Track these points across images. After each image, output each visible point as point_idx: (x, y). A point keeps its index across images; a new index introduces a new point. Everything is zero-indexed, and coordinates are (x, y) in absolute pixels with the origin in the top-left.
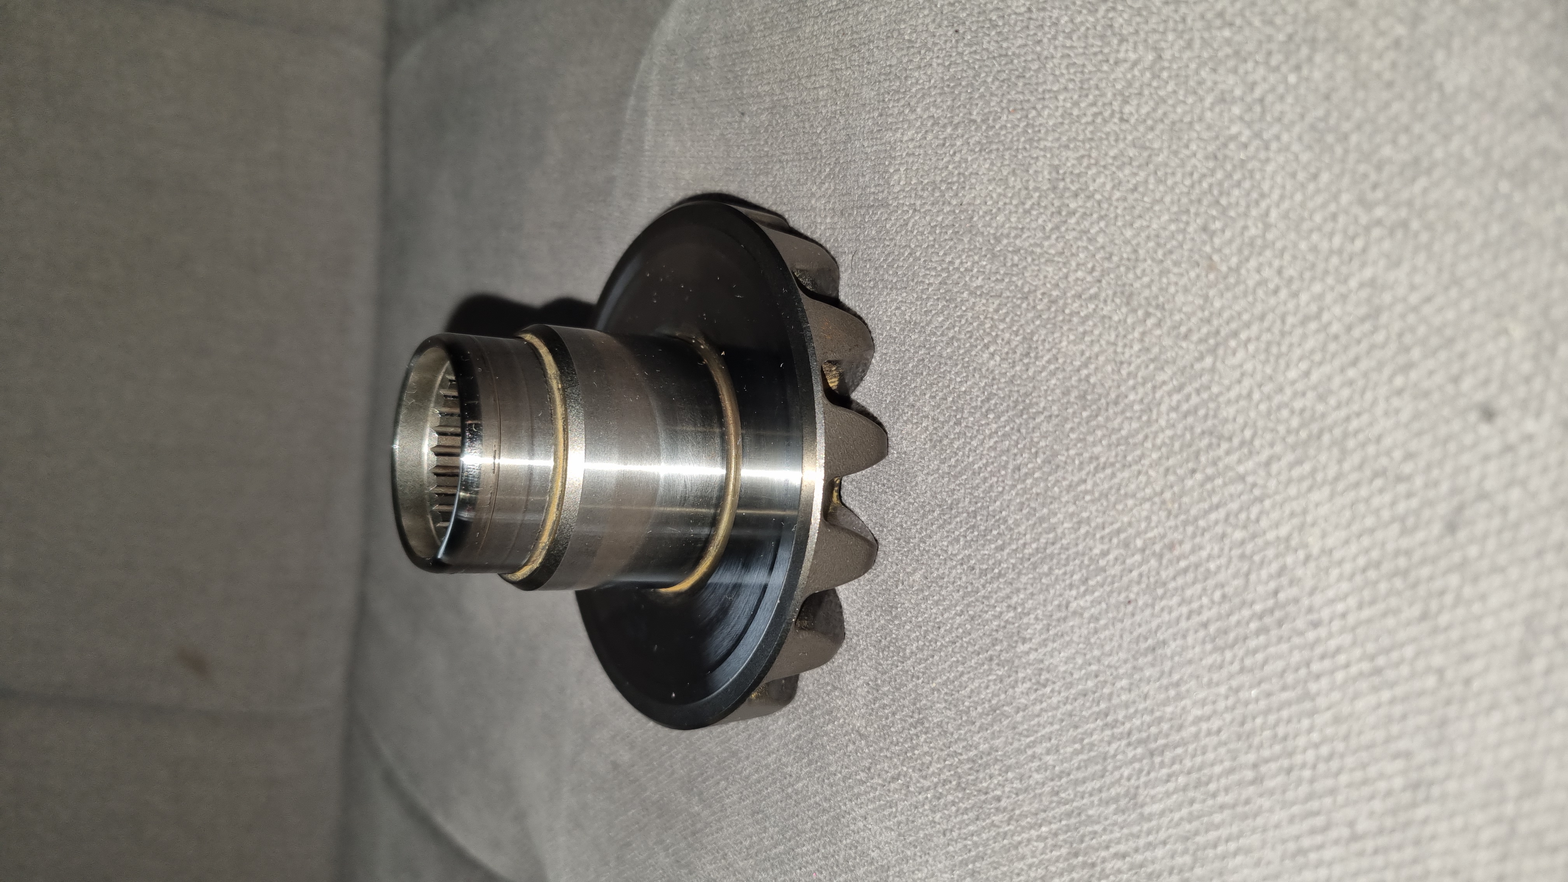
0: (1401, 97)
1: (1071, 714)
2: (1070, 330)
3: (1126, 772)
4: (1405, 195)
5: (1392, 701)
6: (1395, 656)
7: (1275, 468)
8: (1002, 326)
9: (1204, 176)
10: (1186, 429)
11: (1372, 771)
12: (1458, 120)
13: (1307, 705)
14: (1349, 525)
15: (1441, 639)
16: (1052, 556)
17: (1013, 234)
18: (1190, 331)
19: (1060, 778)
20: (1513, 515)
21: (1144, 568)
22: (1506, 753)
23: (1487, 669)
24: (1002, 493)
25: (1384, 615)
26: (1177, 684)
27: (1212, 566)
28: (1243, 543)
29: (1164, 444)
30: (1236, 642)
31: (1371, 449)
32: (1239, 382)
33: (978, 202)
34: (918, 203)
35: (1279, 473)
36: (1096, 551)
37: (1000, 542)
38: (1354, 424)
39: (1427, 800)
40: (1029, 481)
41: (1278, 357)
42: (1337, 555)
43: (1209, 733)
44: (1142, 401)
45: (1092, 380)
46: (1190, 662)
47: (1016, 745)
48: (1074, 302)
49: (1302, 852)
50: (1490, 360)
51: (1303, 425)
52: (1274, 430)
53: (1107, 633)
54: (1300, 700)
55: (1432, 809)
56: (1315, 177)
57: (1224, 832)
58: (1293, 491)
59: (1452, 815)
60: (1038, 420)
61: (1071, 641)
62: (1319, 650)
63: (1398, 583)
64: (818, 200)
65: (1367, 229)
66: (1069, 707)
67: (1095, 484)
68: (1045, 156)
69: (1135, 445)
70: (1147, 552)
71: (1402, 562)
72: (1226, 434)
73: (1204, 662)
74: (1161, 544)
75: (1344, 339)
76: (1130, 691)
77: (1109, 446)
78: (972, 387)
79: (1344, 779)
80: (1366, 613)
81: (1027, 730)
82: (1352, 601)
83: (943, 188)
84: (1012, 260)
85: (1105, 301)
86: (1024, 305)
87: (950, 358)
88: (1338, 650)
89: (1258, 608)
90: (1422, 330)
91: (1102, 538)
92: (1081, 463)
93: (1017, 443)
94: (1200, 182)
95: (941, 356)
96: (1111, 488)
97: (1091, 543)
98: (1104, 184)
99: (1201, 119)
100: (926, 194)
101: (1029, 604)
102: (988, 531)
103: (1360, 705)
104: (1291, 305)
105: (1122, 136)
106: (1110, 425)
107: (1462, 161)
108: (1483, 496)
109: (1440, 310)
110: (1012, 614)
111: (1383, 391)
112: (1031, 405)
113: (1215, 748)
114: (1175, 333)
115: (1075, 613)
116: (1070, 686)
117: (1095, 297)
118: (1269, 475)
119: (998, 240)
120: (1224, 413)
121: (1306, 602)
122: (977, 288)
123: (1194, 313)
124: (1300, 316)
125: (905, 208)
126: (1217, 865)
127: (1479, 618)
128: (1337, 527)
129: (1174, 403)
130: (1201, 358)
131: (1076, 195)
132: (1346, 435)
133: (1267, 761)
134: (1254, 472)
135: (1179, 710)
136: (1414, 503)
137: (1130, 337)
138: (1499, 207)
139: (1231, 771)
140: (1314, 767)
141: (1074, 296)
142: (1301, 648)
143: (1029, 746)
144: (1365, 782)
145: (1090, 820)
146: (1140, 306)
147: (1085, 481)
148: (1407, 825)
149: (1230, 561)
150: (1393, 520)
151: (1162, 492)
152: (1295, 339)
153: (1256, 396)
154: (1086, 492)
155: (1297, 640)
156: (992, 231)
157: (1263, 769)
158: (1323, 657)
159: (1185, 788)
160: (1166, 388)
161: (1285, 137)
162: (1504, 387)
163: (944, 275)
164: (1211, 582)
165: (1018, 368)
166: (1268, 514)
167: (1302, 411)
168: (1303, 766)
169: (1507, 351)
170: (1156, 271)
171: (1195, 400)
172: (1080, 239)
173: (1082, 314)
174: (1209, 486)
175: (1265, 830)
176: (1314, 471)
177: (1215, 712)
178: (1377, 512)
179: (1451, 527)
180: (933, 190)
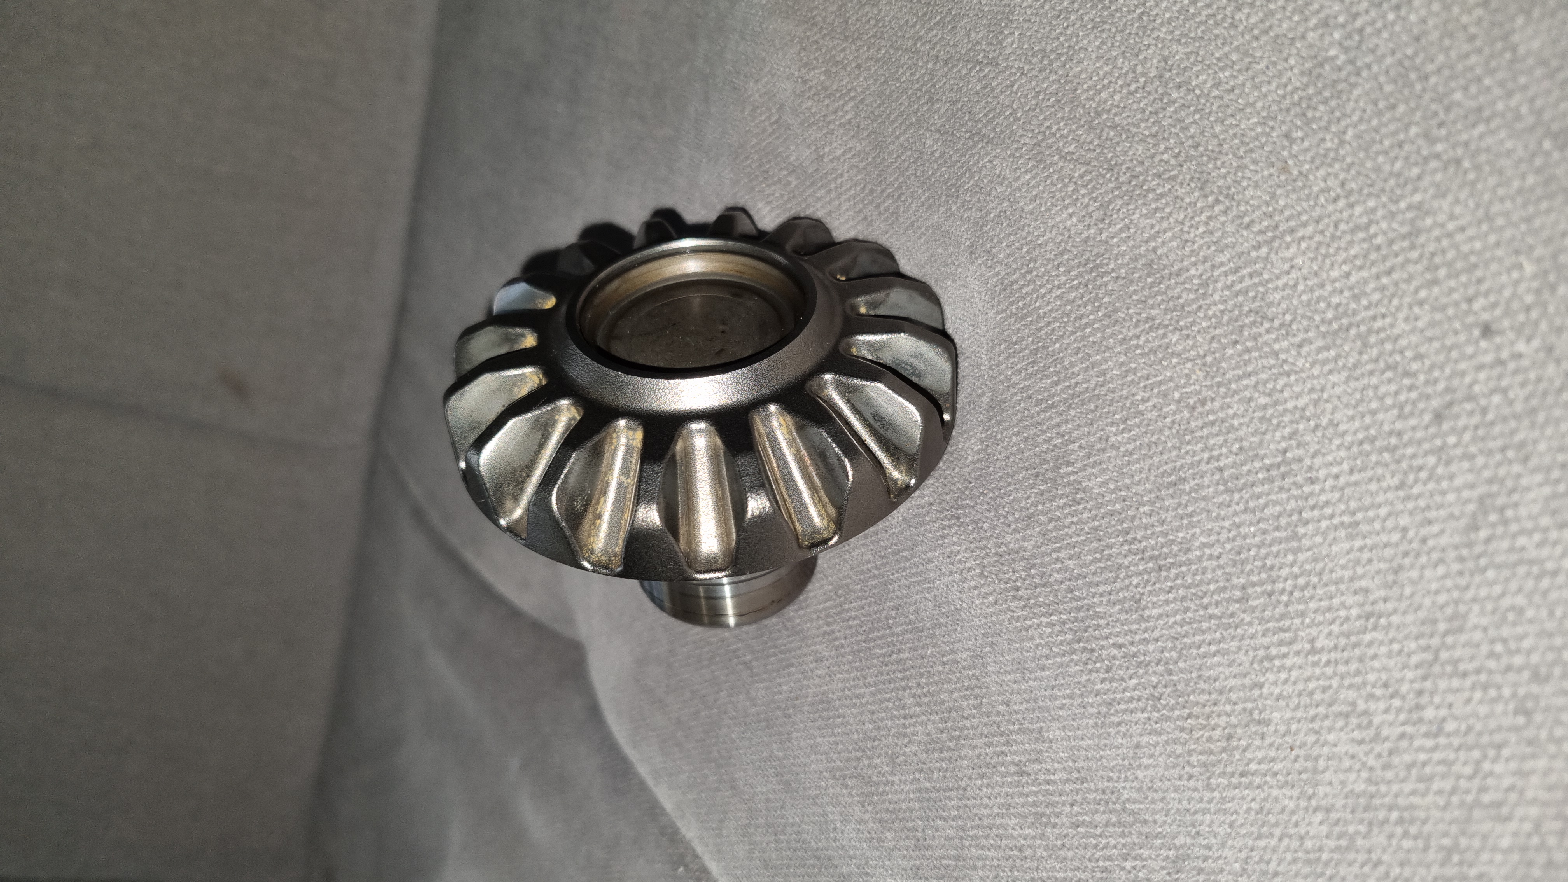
0: (1479, 51)
1: (1096, 529)
2: (1144, 204)
3: (1135, 581)
4: (1464, 137)
5: (1361, 549)
6: (1371, 514)
7: (1305, 350)
8: (1083, 191)
9: (1297, 89)
10: (1236, 305)
11: (1336, 601)
12: (1523, 80)
13: (1295, 544)
14: (1355, 406)
15: (1410, 505)
16: (1098, 397)
17: (1113, 111)
18: (1252, 221)
19: (1077, 579)
20: (1490, 417)
21: (1178, 417)
22: (1442, 598)
23: (1442, 532)
24: (1062, 336)
25: (1371, 480)
26: (1191, 515)
27: (1236, 423)
28: (1265, 407)
29: (1215, 315)
30: (1245, 485)
31: (1388, 347)
32: (1288, 273)
33: (1084, 76)
34: (1027, 67)
35: (1309, 354)
36: (1138, 397)
37: (1055, 378)
38: (1379, 324)
39: (1375, 628)
40: (1088, 330)
41: (1326, 256)
42: (1341, 428)
43: (1211, 557)
44: (1201, 275)
45: (1159, 252)
46: (1204, 498)
47: (1043, 549)
48: (1153, 180)
49: (1270, 658)
50: (1502, 287)
51: (1336, 318)
52: (1311, 318)
53: (1138, 466)
54: (1288, 539)
55: (1379, 635)
56: (1393, 107)
57: (1208, 637)
58: (1316, 371)
59: (1392, 641)
60: (1105, 279)
61: (1108, 469)
62: (1311, 502)
63: (1386, 456)
64: (924, 44)
65: (1426, 160)
66: (1097, 523)
67: (1147, 341)
68: (1156, 45)
69: (1189, 312)
70: (1182, 404)
71: (1393, 440)
72: (1270, 316)
73: (1215, 500)
74: (1196, 399)
75: (1384, 252)
76: (1151, 516)
77: (1166, 310)
78: (1047, 242)
79: (1313, 605)
80: (1355, 477)
81: (1056, 538)
82: (1346, 467)
83: (1052, 57)
84: (1108, 134)
85: (1182, 183)
86: (1108, 176)
87: (1032, 214)
88: (1327, 503)
89: (1267, 461)
90: (1451, 254)
91: (1145, 387)
92: (1138, 321)
93: (1083, 296)
94: (1292, 93)
95: (1023, 210)
96: (1160, 346)
97: (1134, 391)
98: (1205, 82)
99: (1303, 37)
100: (1035, 60)
101: (1076, 434)
102: (1045, 368)
103: (1335, 549)
104: (1345, 214)
105: (1229, 41)
106: (1170, 293)
107: (1518, 117)
108: (1470, 397)
109: (1471, 239)
110: (1060, 440)
111: (1408, 300)
112: (1101, 265)
113: (1214, 571)
114: (1238, 222)
115: (1113, 447)
116: (1099, 506)
117: (1173, 178)
118: (1299, 354)
119: (1098, 114)
120: (1271, 298)
121: (1308, 462)
122: (1069, 153)
123: (1259, 207)
124: (1351, 225)
125: (1014, 70)
126: (1199, 661)
127: (1443, 493)
128: (1347, 406)
129: (1228, 283)
130: (1257, 247)
131: (1179, 87)
132: (1370, 331)
133: (1254, 585)
134: (1287, 350)
135: (1188, 536)
136: (1414, 395)
137: (1197, 219)
138: (1538, 162)
139: (1224, 589)
140: (1292, 593)
141: (1154, 175)
142: (1296, 498)
143: (1054, 551)
144: (1329, 609)
145: (1097, 616)
146: (1212, 192)
147: (1138, 337)
148: (1355, 646)
149: (1251, 421)
150: (1394, 406)
151: (1205, 356)
152: (1343, 243)
153: (1301, 287)
154: (1138, 346)
155: (1295, 492)
156: (1094, 105)
157: (1250, 591)
158: (1313, 508)
159: (1184, 599)
160: (1223, 269)
161: (1375, 68)
162: (1508, 312)
163: (1040, 138)
164: (1232, 436)
165: (1092, 231)
166: (1291, 386)
167: (1338, 305)
168: (1283, 591)
169: (1517, 283)
170: (1235, 165)
171: (1247, 282)
172: (1174, 126)
173: (1158, 192)
174: (1246, 357)
175: (1242, 638)
176: (1338, 357)
177: (1218, 541)
178: (1382, 399)
179: (1438, 417)
180: (1043, 57)
